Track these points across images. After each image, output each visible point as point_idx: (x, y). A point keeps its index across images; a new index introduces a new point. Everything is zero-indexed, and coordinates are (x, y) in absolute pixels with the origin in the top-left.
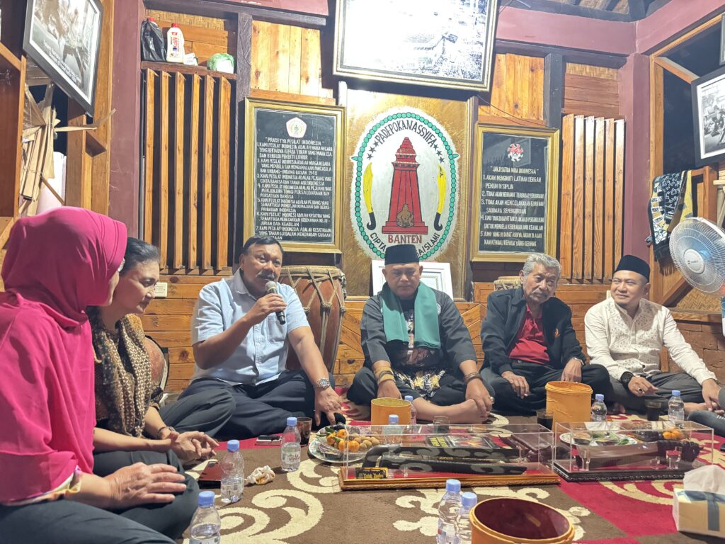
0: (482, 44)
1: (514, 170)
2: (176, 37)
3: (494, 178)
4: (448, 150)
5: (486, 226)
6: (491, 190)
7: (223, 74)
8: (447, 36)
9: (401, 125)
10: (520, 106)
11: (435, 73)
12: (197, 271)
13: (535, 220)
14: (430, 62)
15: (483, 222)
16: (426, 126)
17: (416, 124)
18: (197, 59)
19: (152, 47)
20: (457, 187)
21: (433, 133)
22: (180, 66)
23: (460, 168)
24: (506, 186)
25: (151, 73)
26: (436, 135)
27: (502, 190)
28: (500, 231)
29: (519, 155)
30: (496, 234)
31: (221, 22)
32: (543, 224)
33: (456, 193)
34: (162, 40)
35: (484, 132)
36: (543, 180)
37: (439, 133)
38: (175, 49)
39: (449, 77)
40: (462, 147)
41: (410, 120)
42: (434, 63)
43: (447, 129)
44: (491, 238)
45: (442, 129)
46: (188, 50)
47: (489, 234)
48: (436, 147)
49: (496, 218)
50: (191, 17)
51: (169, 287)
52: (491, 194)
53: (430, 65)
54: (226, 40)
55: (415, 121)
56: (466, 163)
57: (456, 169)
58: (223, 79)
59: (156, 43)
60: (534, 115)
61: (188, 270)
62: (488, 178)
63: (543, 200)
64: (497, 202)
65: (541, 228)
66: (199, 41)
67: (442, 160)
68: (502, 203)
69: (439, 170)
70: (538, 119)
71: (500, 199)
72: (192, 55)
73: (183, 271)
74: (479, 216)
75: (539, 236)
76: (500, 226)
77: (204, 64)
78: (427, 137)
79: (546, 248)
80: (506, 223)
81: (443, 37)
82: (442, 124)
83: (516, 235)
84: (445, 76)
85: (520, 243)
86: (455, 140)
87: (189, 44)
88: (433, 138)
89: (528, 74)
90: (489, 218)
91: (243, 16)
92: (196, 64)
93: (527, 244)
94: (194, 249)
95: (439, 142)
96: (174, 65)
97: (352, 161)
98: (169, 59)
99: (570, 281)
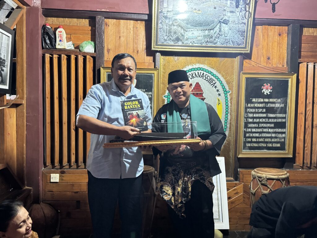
0: (245, 24)
1: (267, 100)
2: (61, 33)
3: (252, 105)
4: (224, 89)
5: (248, 135)
6: (251, 113)
7: (88, 54)
8: (222, 21)
9: (194, 75)
10: (271, 58)
11: (215, 44)
12: (75, 167)
13: (280, 130)
14: (212, 37)
15: (245, 133)
16: (210, 75)
17: (203, 74)
18: (74, 45)
19: (48, 41)
20: (229, 111)
21: (214, 78)
22: (63, 51)
23: (231, 99)
24: (260, 110)
25: (48, 56)
26: (216, 80)
27: (258, 113)
28: (256, 137)
30: (254, 140)
31: (87, 21)
32: (284, 133)
33: (229, 114)
34: (53, 36)
35: (246, 78)
36: (286, 106)
37: (218, 79)
38: (60, 41)
39: (223, 46)
40: (232, 87)
41: (200, 72)
42: (214, 38)
43: (223, 76)
44: (251, 142)
45: (220, 76)
46: (69, 40)
47: (249, 140)
48: (216, 87)
49: (254, 130)
50: (70, 19)
51: (60, 176)
52: (251, 115)
53: (211, 40)
54: (90, 32)
55: (202, 72)
56: (235, 96)
57: (229, 100)
58: (88, 57)
59: (50, 39)
60: (280, 63)
61: (70, 166)
62: (249, 105)
63: (285, 118)
64: (255, 120)
65: (284, 135)
66: (75, 34)
67: (219, 95)
68: (258, 120)
69: (218, 101)
70: (283, 66)
71: (256, 118)
72: (71, 43)
73: (68, 167)
74: (242, 129)
75: (283, 140)
76: (257, 135)
77: (77, 47)
78: (210, 81)
79: (287, 147)
80: (260, 133)
81: (220, 22)
82: (220, 73)
83: (267, 140)
84: (221, 45)
85: (270, 145)
86: (228, 83)
87: (69, 36)
88: (214, 82)
89: (277, 37)
90: (249, 130)
91: (98, 18)
92: (73, 48)
93: (274, 145)
94: (73, 154)
95: (218, 84)
96: (60, 50)
97: (164, 98)
98: (58, 47)
99: (302, 168)
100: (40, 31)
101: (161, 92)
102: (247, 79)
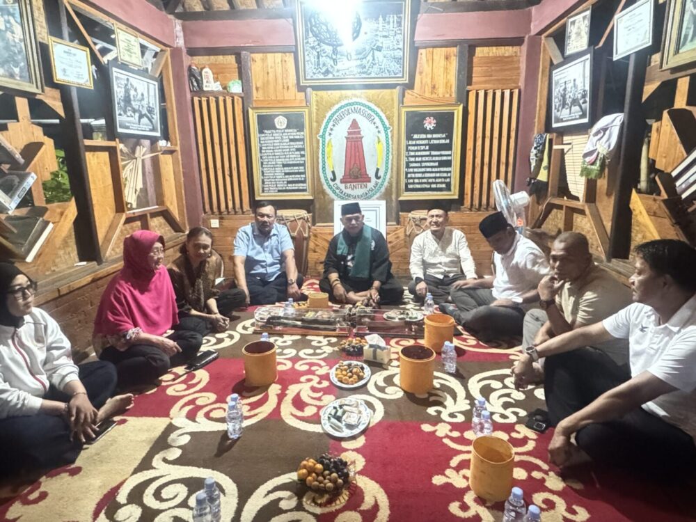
0: (400, 49)
1: (429, 136)
2: (208, 74)
3: (414, 143)
4: (384, 125)
5: (409, 176)
6: (412, 151)
7: (235, 94)
8: (375, 48)
9: (350, 111)
10: (437, 87)
11: (369, 75)
12: (233, 213)
13: (445, 169)
14: (365, 67)
15: (407, 173)
16: (367, 110)
17: (360, 109)
18: (222, 86)
19: (195, 84)
20: (390, 150)
21: (372, 114)
22: (212, 92)
23: (392, 136)
24: (423, 148)
25: (196, 99)
26: (375, 115)
27: (420, 151)
28: (419, 178)
29: (433, 125)
30: (416, 181)
31: (234, 56)
32: (450, 172)
33: (390, 154)
34: (199, 78)
36: (451, 141)
37: (377, 114)
38: (207, 82)
39: (378, 76)
40: (393, 122)
41: (356, 106)
42: (367, 68)
43: (382, 110)
44: (413, 183)
45: (379, 110)
46: (216, 80)
47: (411, 181)
48: (374, 123)
49: (416, 170)
50: (216, 57)
51: (220, 222)
52: (412, 154)
53: (365, 70)
54: (237, 70)
55: (359, 107)
56: (396, 132)
57: (390, 137)
58: (236, 98)
59: (197, 81)
60: (448, 93)
61: (228, 212)
62: (410, 142)
63: (450, 155)
64: (417, 159)
65: (449, 175)
66: (222, 73)
67: (379, 132)
68: (420, 159)
69: (377, 138)
70: (451, 95)
71: (419, 156)
72: (218, 83)
73: (226, 213)
74: (403, 169)
75: (448, 180)
76: (420, 175)
77: (225, 88)
78: (369, 117)
79: (452, 188)
80: (423, 173)
81: (372, 49)
82: (378, 107)
83: (430, 180)
84: (376, 76)
85: (434, 186)
86: (388, 118)
87: (216, 76)
88: (372, 118)
89: (443, 62)
90: (411, 170)
91: (243, 53)
92: (221, 89)
93: (439, 186)
94: (230, 200)
95: (377, 120)
96: (208, 92)
97: (319, 138)
98: (205, 89)
99: (470, 210)
100: (186, 74)
101: (314, 132)
102: (407, 113)
